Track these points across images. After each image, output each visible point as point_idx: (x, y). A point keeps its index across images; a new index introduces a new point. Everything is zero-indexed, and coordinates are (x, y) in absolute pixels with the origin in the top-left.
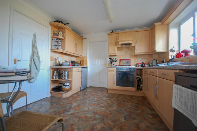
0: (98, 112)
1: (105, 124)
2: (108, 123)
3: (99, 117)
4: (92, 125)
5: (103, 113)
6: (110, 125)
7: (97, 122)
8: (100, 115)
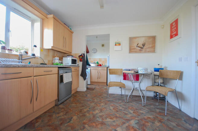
0: (100, 125)
1: (92, 113)
2: (89, 114)
3: (98, 119)
4: (102, 112)
5: (94, 124)
6: (88, 113)
7: (99, 115)
8: (97, 121)
